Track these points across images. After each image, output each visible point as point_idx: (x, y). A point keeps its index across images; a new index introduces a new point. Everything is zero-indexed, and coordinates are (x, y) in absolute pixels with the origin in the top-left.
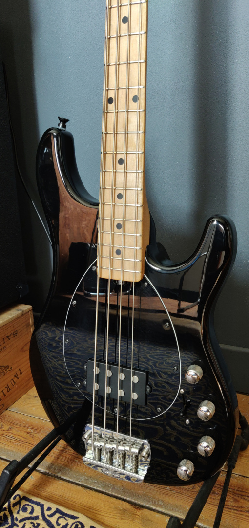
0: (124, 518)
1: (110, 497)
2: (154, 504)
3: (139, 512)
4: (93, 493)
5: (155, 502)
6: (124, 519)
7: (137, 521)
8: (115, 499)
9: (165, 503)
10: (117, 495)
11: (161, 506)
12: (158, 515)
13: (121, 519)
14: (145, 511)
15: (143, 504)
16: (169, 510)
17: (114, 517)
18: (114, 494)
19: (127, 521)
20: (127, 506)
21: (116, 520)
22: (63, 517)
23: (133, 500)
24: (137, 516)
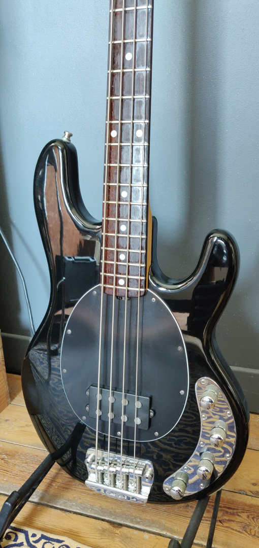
0: (104, 537)
1: (89, 518)
2: (132, 521)
3: (118, 531)
4: (72, 515)
5: (133, 519)
6: (104, 539)
7: (117, 539)
8: (94, 520)
9: (142, 519)
10: (96, 516)
11: (138, 523)
12: (136, 532)
13: (102, 539)
14: (124, 529)
15: (122, 522)
16: (147, 526)
17: (95, 537)
18: (93, 515)
19: (107, 540)
20: (107, 525)
21: (97, 540)
22: (49, 542)
23: (111, 520)
24: (116, 535)
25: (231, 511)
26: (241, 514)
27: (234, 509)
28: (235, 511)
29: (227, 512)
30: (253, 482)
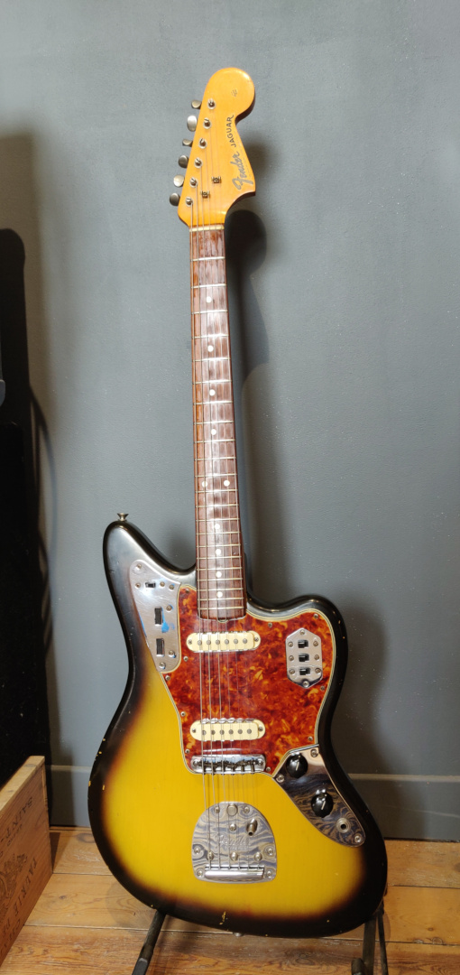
25: (410, 966)
26: (424, 968)
27: (413, 963)
28: (415, 965)
29: (405, 968)
30: (429, 926)
